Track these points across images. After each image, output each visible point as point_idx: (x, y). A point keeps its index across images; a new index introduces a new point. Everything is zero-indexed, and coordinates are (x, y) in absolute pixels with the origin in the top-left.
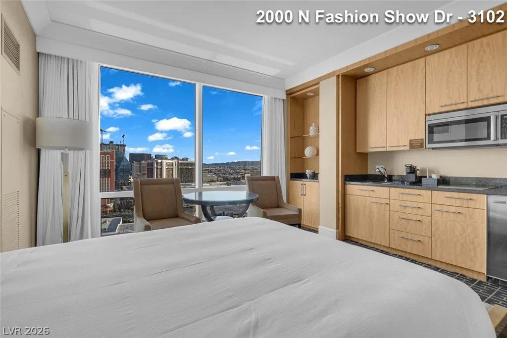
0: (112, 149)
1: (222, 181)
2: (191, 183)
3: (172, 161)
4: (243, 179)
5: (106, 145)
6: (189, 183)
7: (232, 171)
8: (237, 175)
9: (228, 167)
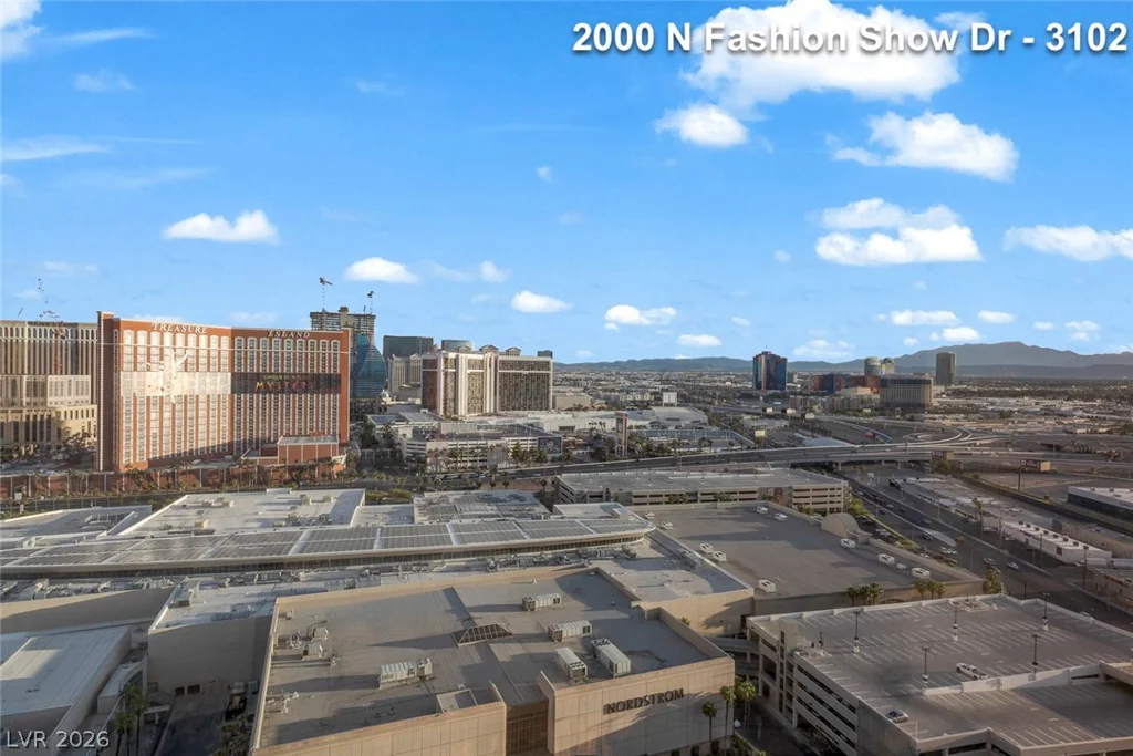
0: (346, 326)
1: (603, 408)
2: (526, 412)
3: (480, 357)
4: (657, 405)
5: (332, 315)
6: (521, 412)
7: (628, 383)
8: (642, 393)
9: (618, 373)
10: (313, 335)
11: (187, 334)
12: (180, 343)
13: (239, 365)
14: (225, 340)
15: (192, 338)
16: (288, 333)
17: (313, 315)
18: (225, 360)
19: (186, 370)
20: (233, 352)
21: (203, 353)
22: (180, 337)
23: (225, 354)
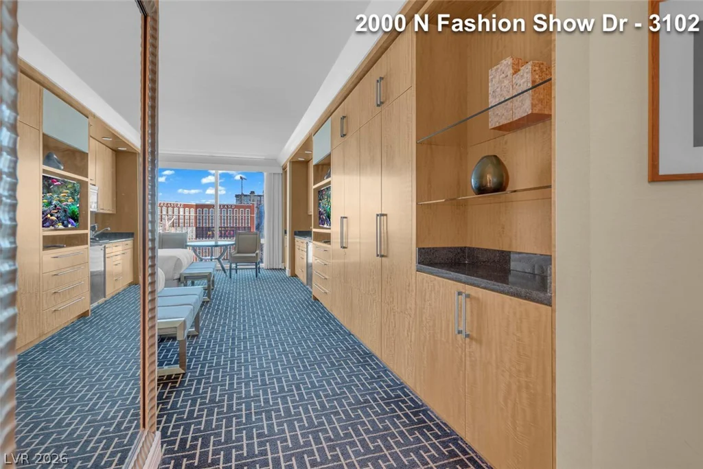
0: (253, 201)
5: (246, 195)
10: (236, 207)
11: (173, 207)
12: (170, 213)
13: (200, 223)
14: (193, 210)
15: (176, 209)
16: (224, 206)
17: (237, 196)
18: (193, 221)
19: (173, 226)
20: (196, 217)
21: (181, 217)
22: (170, 209)
23: (193, 218)
